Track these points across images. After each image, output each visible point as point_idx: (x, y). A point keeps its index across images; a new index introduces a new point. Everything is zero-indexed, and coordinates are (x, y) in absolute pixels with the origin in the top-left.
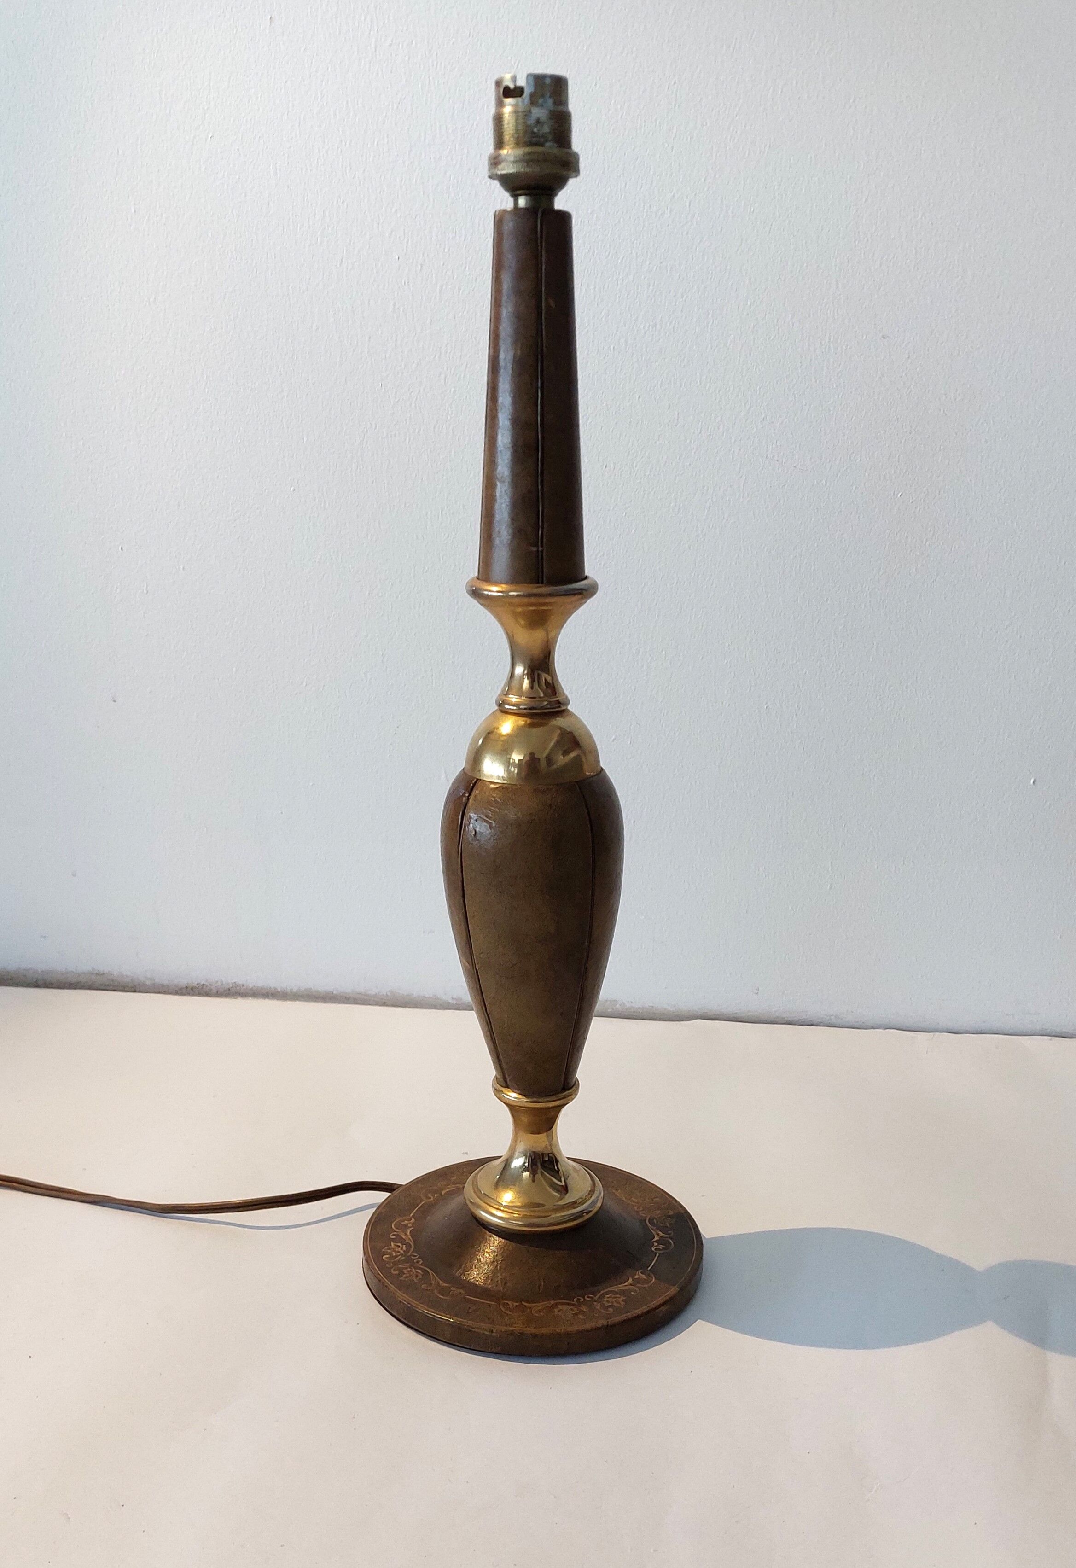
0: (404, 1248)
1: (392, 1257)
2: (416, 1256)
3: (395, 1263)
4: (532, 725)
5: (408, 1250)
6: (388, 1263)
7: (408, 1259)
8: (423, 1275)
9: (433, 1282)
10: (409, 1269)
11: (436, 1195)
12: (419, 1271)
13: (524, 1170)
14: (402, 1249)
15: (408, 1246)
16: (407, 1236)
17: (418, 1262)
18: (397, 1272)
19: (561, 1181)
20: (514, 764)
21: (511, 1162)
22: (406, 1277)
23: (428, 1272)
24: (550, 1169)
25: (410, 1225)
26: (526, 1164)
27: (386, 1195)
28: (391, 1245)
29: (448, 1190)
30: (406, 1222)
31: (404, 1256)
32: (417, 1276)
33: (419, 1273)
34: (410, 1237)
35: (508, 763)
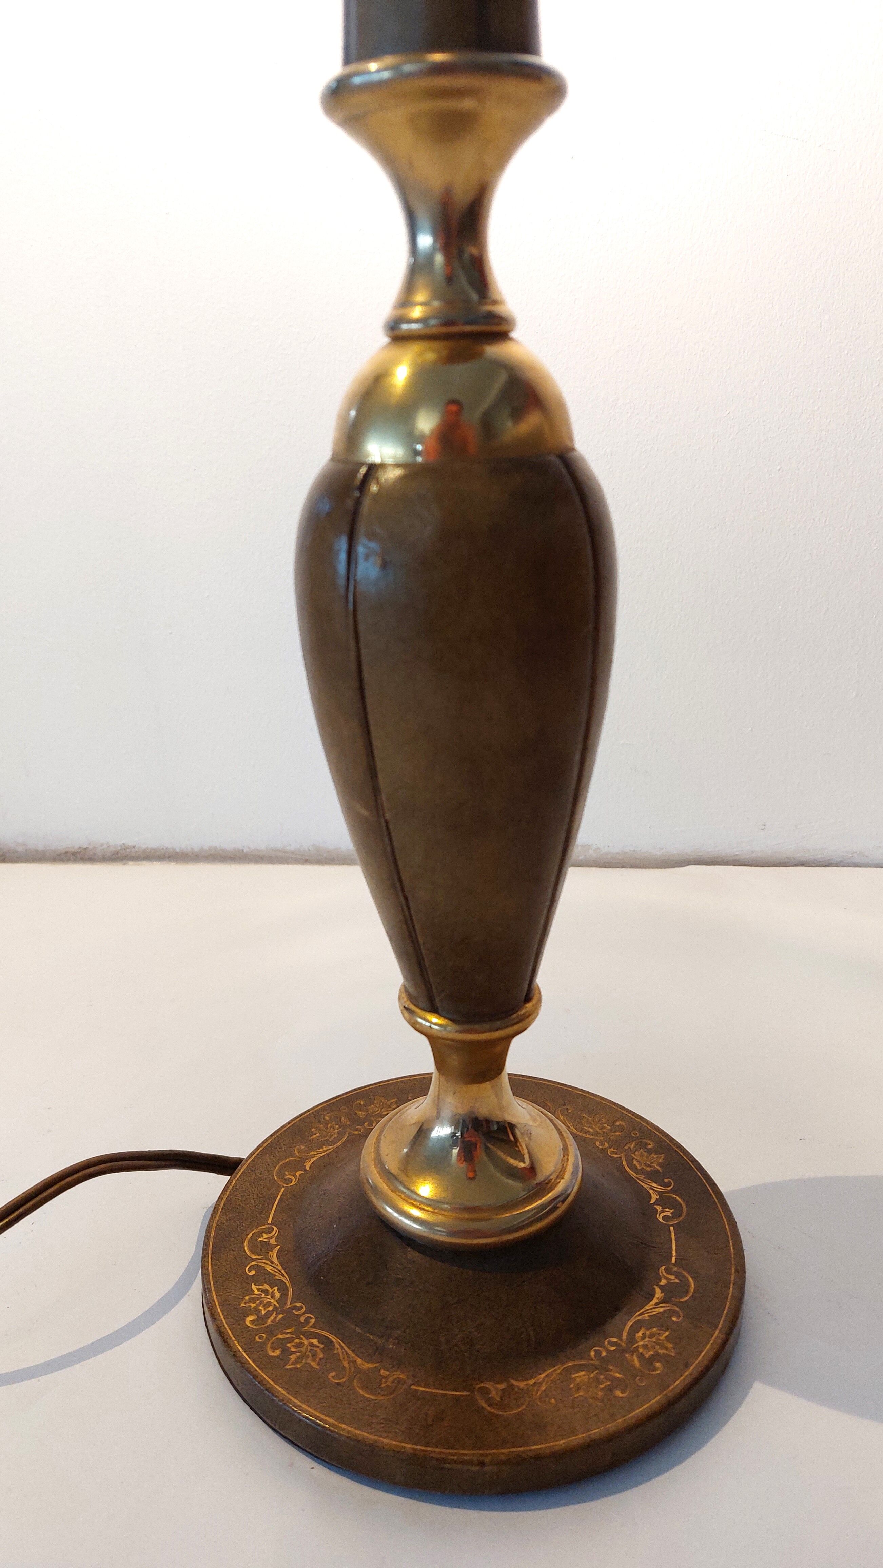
0: (278, 1295)
1: (261, 1319)
2: (301, 1308)
3: (271, 1331)
4: (452, 358)
5: (282, 1300)
6: (258, 1331)
7: (290, 1320)
8: (323, 1350)
9: (346, 1364)
10: (297, 1341)
11: (298, 1174)
12: (315, 1342)
13: (455, 1144)
14: (273, 1296)
15: (283, 1289)
16: (273, 1264)
17: (307, 1320)
18: (277, 1352)
19: (523, 1161)
20: (421, 439)
21: (430, 1130)
22: (295, 1363)
23: (331, 1340)
24: (503, 1141)
25: (273, 1241)
26: (459, 1134)
27: (221, 1181)
28: (253, 1291)
29: (313, 1160)
30: (265, 1236)
31: (282, 1312)
32: (314, 1356)
33: (316, 1346)
34: (280, 1267)
35: (410, 437)
